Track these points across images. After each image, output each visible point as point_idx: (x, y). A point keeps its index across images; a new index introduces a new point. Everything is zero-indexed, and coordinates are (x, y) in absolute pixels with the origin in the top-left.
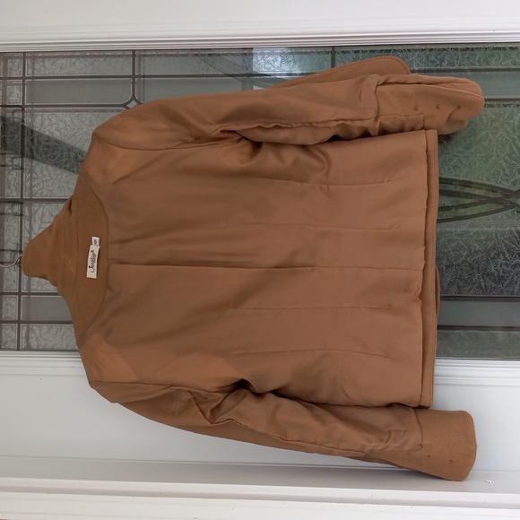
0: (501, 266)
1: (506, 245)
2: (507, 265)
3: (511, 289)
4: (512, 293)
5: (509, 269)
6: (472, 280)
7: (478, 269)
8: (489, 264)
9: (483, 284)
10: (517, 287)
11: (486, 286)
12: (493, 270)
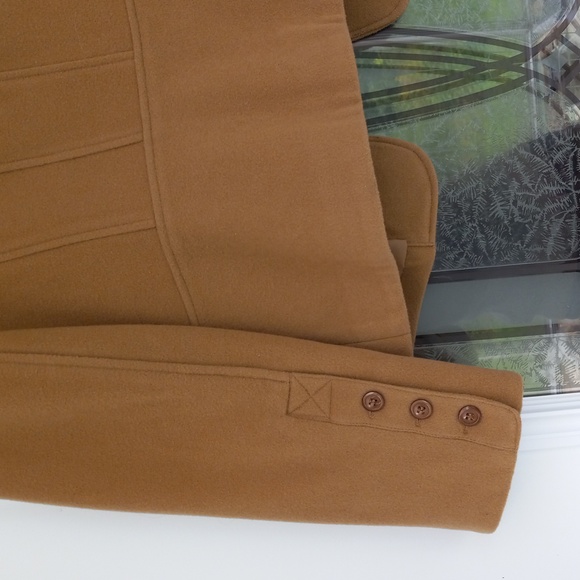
0: (515, 203)
1: (521, 159)
2: (528, 200)
3: (539, 249)
4: (542, 255)
5: (532, 207)
6: (459, 237)
7: (470, 213)
8: (490, 200)
9: (482, 244)
10: (551, 243)
11: (488, 246)
12: (501, 214)
